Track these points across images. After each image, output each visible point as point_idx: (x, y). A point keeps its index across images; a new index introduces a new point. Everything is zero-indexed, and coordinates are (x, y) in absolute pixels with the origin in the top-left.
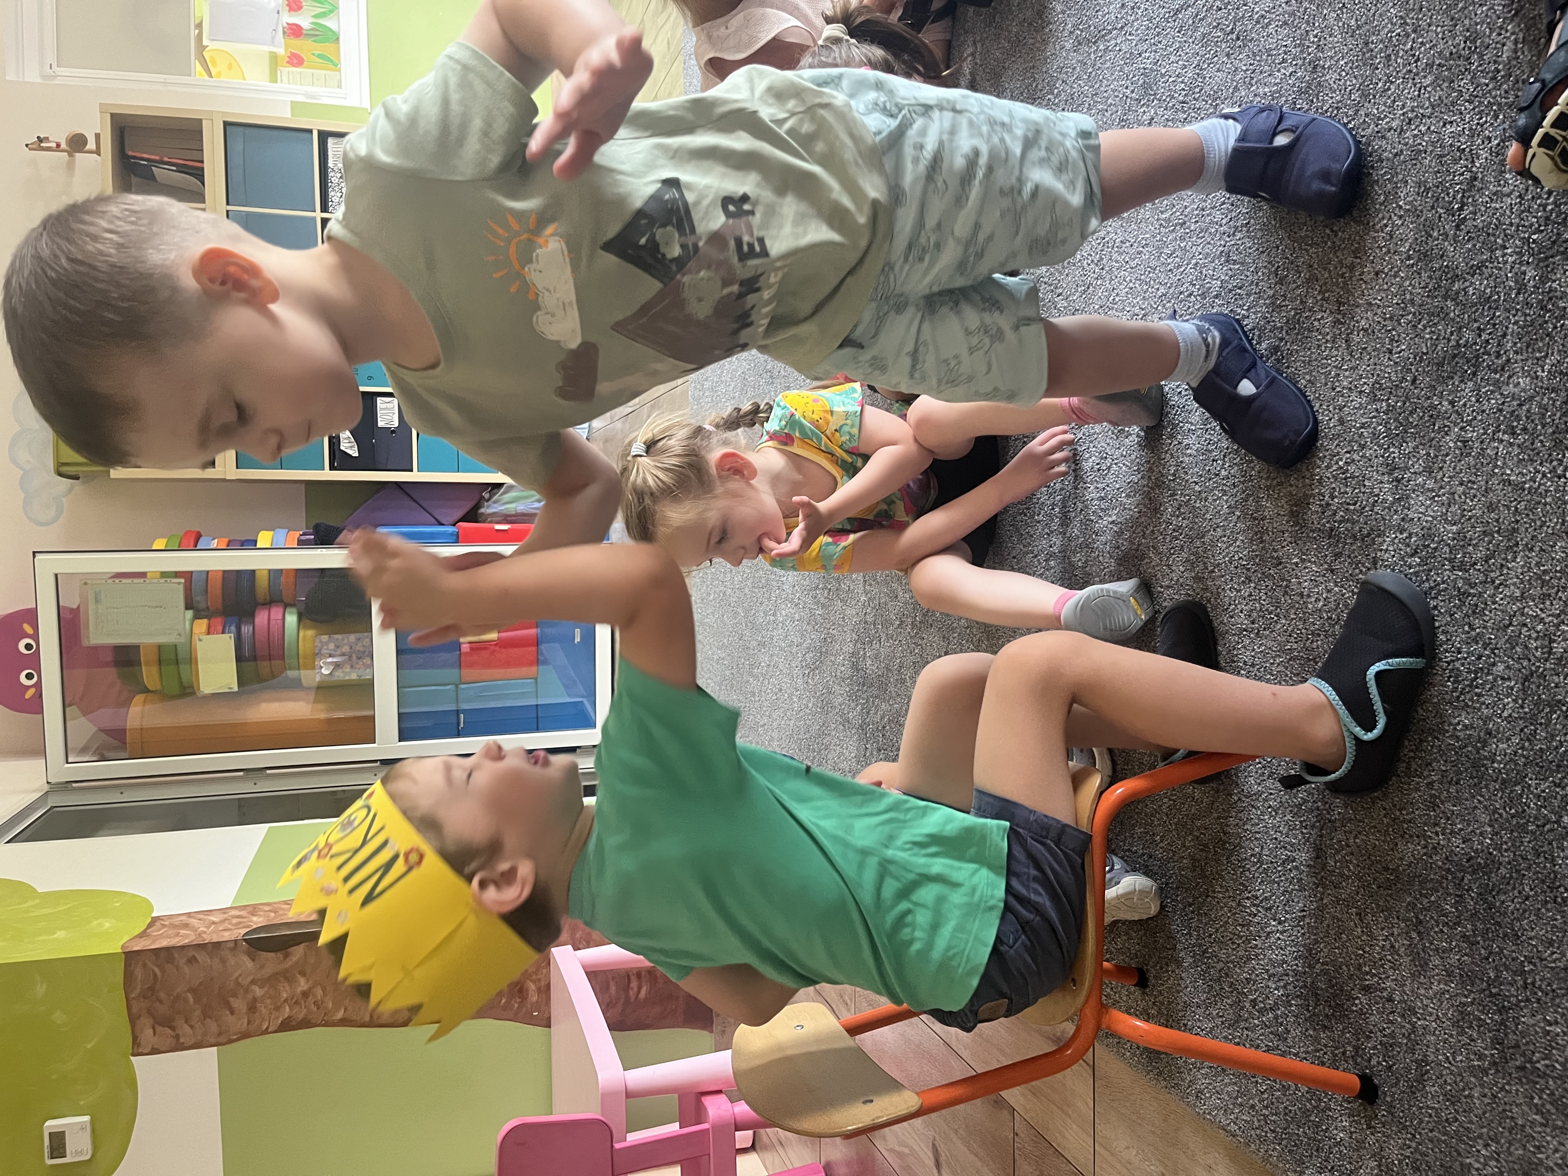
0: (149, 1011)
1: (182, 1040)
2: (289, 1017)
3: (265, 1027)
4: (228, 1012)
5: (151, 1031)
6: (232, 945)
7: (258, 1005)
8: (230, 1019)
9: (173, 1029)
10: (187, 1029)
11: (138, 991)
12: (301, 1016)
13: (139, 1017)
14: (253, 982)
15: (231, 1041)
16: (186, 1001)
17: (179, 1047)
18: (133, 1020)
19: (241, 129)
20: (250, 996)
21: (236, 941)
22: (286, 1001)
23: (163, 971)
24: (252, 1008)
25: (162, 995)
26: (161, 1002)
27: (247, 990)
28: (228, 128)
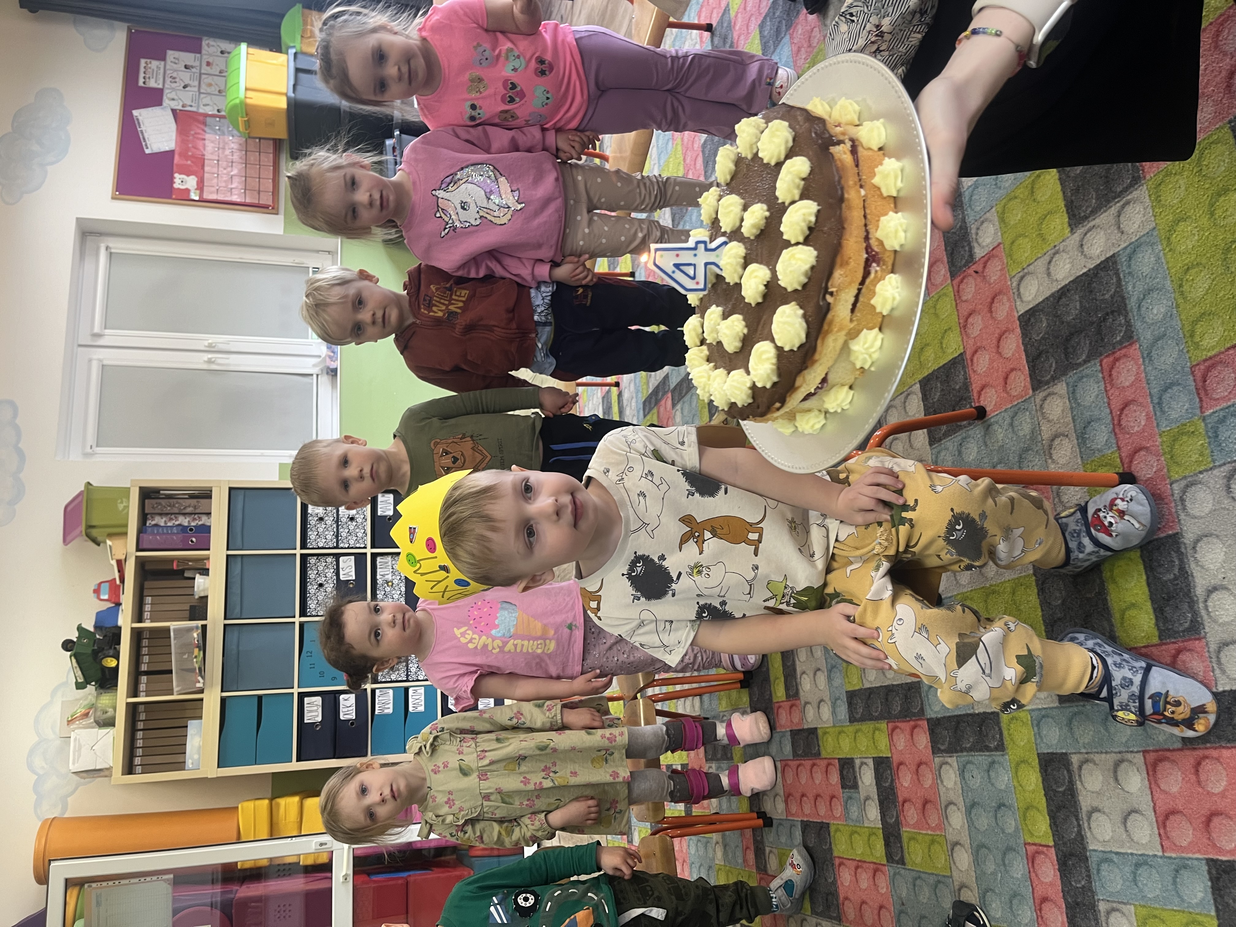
19: (243, 491)
28: (232, 492)
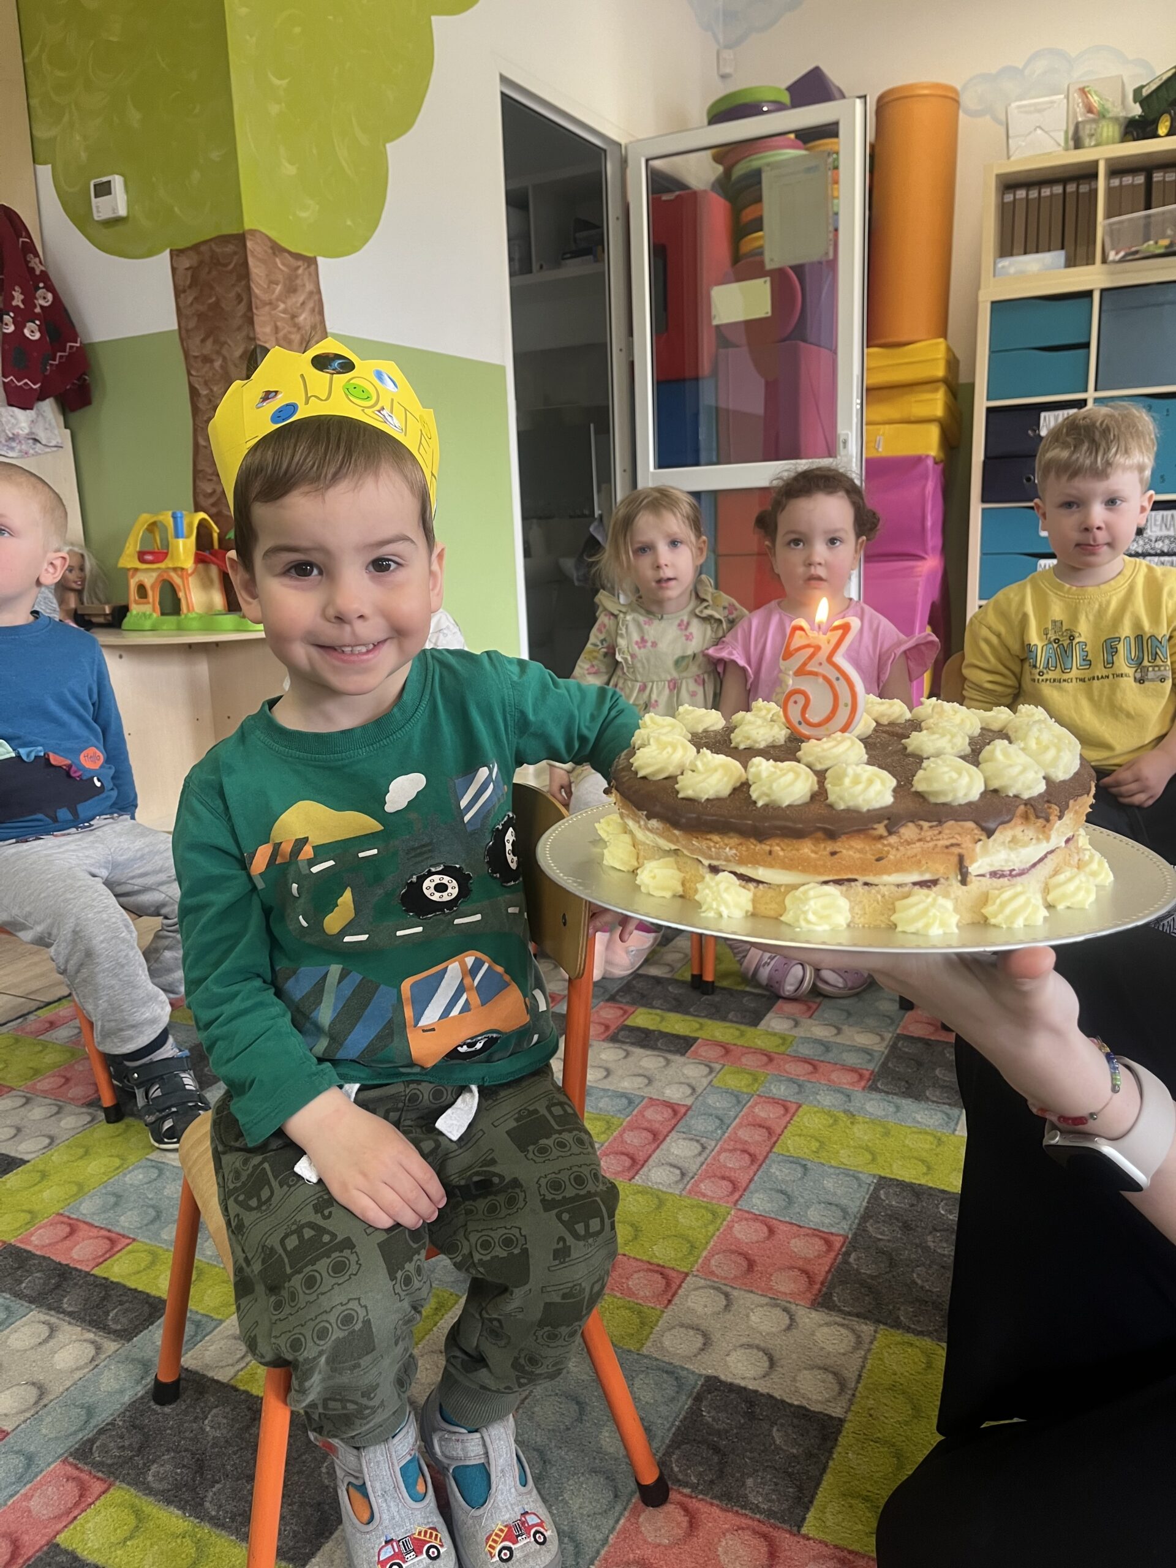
0: (201, 263)
1: (182, 296)
2: (199, 395)
3: (193, 373)
4: (202, 336)
5: (188, 266)
6: (251, 335)
7: (208, 365)
8: (197, 340)
9: (190, 287)
10: (190, 299)
11: (218, 250)
12: (200, 406)
13: (199, 253)
14: (224, 359)
15: (182, 340)
16: (210, 297)
17: (178, 292)
18: (195, 248)
20: (214, 357)
21: (254, 339)
22: (211, 390)
23: (231, 272)
24: (207, 360)
25: (214, 273)
26: (209, 273)
27: (218, 353)
